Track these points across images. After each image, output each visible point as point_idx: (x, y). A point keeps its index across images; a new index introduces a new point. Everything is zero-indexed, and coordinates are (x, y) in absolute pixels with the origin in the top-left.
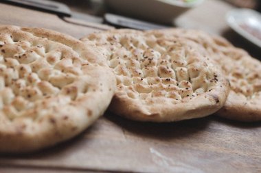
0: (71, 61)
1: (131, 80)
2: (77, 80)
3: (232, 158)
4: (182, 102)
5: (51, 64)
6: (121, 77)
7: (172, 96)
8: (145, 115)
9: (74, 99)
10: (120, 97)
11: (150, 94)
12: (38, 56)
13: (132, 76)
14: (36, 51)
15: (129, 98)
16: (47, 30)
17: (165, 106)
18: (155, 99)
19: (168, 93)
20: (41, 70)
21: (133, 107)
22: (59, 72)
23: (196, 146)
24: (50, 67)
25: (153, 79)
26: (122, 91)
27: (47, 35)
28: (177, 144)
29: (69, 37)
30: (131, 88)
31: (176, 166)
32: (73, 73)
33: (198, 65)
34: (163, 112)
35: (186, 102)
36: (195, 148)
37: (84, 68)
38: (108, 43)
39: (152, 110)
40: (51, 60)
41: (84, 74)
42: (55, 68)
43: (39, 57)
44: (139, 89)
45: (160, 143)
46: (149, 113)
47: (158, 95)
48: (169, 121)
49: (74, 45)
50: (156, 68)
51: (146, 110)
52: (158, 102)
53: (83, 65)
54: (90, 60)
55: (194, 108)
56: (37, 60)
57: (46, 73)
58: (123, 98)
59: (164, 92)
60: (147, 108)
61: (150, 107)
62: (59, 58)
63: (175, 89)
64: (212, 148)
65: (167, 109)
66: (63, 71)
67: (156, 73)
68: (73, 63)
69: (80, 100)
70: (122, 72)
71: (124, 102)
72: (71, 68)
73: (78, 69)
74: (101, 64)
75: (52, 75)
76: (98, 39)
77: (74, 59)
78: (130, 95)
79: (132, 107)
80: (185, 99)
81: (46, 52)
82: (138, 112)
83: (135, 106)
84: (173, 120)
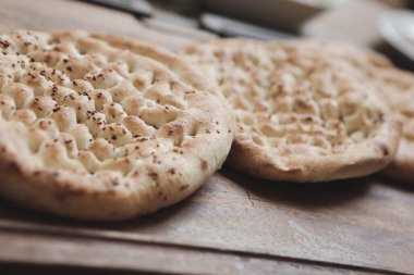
0: (168, 86)
1: (254, 117)
2: (182, 115)
3: (409, 240)
4: (334, 152)
5: (140, 90)
6: (240, 113)
7: (318, 144)
8: (281, 171)
9: (178, 144)
10: (242, 142)
11: (284, 139)
12: (120, 78)
13: (254, 111)
14: (117, 70)
15: (256, 145)
16: (127, 39)
17: (311, 159)
18: (292, 147)
19: (311, 139)
20: (126, 99)
21: (262, 158)
22: (154, 103)
23: (353, 220)
24: (139, 94)
25: (286, 116)
26: (244, 135)
27: (129, 46)
28: (328, 216)
29: (162, 50)
30: (254, 130)
31: (329, 248)
32: (175, 104)
33: (353, 97)
34: (307, 166)
35: (338, 152)
36: (354, 223)
37: (189, 97)
38: (215, 59)
39: (290, 164)
40: (139, 84)
41: (191, 106)
42: (146, 96)
43: (121, 80)
44: (267, 131)
45: (303, 214)
46: (287, 169)
47: (297, 141)
48: (315, 180)
49: (170, 62)
50: (289, 100)
51: (282, 164)
52: (297, 152)
53: (187, 93)
54: (196, 85)
55: (352, 163)
56: (119, 85)
57: (135, 104)
58: (247, 145)
59: (304, 137)
60: (283, 161)
61: (286, 159)
62: (150, 82)
63: (320, 133)
64: (379, 223)
65: (312, 162)
66: (158, 101)
67: (290, 107)
68: (171, 88)
69: (187, 145)
70: (239, 105)
71: (248, 150)
72: (169, 96)
73: (180, 99)
74: (213, 92)
75: (144, 107)
76: (201, 54)
77: (173, 84)
78: (256, 141)
79: (260, 158)
80: (337, 148)
81: (130, 71)
82: (269, 166)
83: (266, 157)
84: (321, 179)
